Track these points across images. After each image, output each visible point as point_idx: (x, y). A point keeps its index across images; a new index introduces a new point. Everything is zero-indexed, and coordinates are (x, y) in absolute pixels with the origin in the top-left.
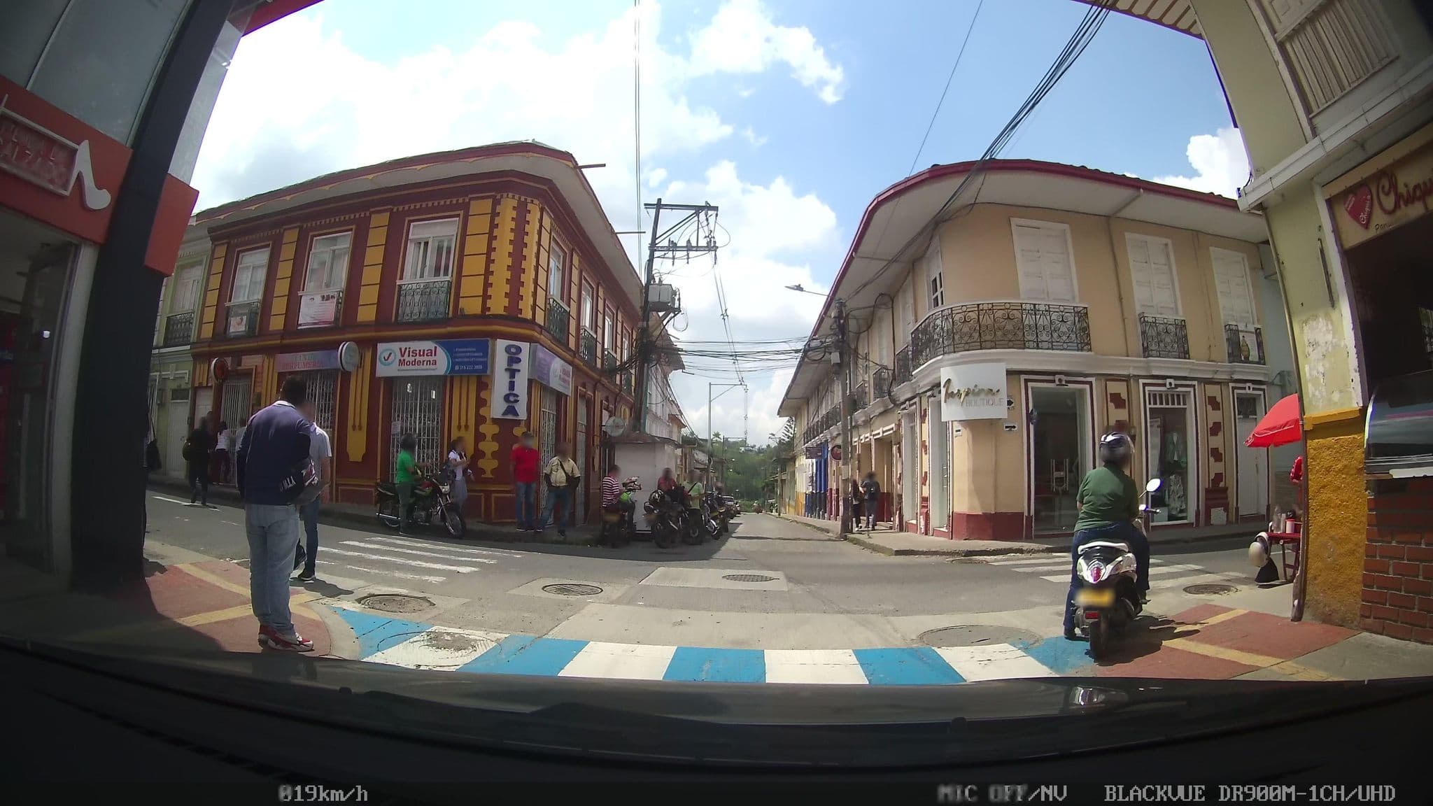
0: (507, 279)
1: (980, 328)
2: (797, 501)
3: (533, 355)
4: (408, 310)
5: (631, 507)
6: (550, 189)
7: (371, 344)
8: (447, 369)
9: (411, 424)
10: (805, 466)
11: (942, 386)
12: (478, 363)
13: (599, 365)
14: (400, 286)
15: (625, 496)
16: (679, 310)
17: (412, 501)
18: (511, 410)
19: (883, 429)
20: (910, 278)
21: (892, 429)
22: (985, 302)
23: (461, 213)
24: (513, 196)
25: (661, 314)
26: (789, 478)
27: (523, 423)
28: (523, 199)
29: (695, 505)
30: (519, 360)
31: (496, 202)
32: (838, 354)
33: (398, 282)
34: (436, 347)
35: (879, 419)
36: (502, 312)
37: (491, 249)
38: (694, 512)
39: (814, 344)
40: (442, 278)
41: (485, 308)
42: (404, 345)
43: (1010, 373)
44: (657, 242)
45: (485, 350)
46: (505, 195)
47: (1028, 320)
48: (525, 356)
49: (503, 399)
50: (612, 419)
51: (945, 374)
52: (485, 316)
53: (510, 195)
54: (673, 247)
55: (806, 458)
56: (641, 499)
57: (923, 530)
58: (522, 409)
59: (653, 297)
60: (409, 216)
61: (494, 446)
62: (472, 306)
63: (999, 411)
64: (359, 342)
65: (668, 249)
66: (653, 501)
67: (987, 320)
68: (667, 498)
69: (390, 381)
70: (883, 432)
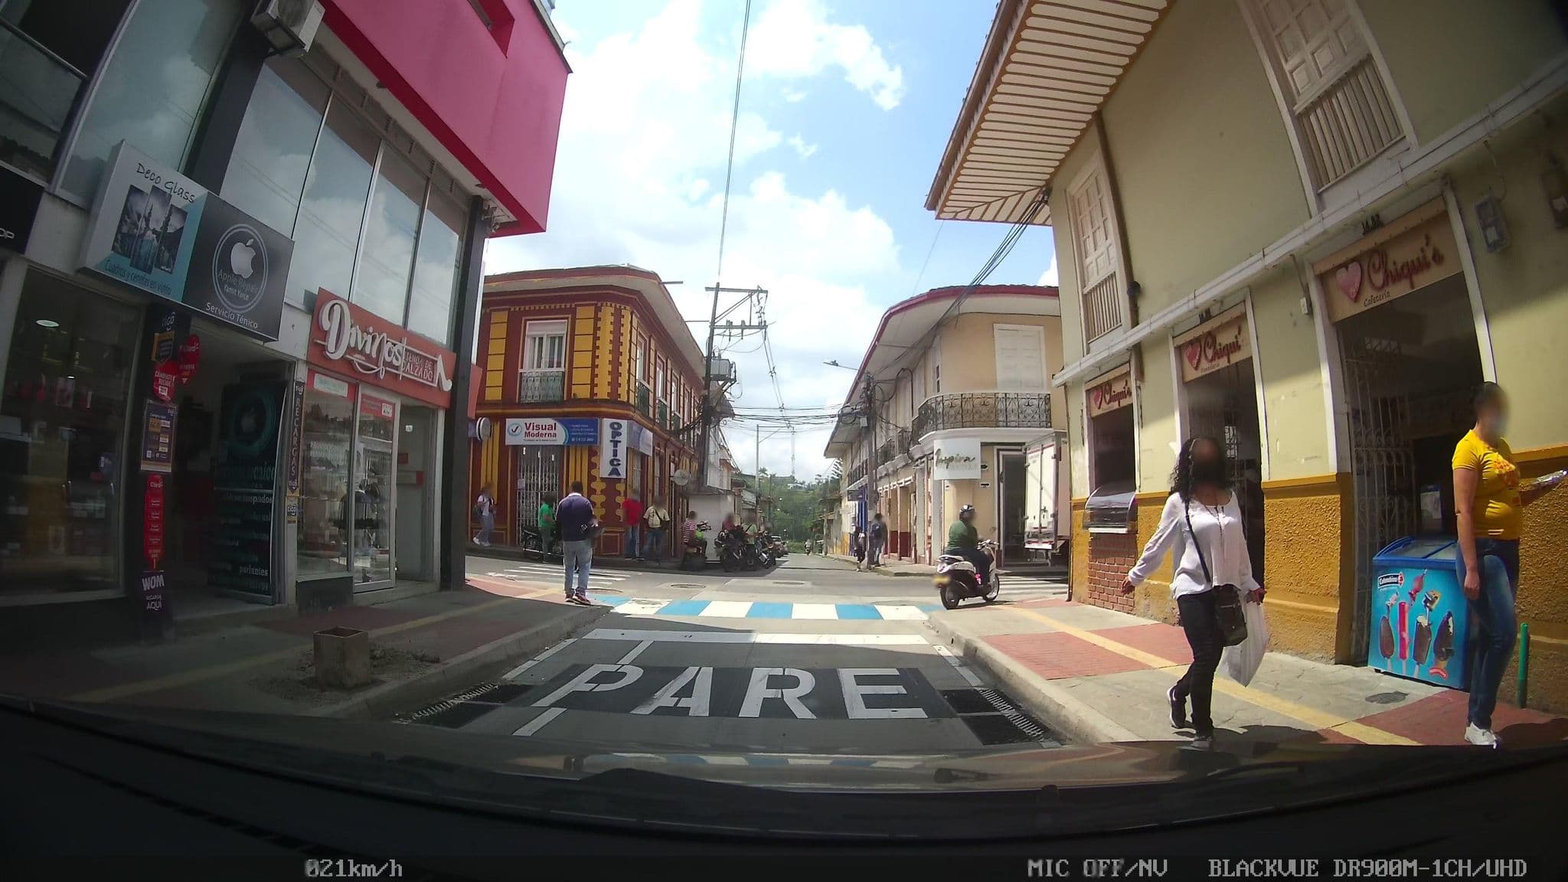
0: (609, 371)
1: (962, 412)
2: (842, 541)
3: (630, 428)
4: (530, 394)
5: (704, 543)
6: (639, 298)
7: (500, 419)
8: (565, 440)
9: (534, 481)
10: (849, 509)
11: (935, 452)
12: (590, 437)
13: (668, 428)
14: (521, 373)
15: (699, 534)
16: (735, 380)
17: (551, 539)
18: (615, 471)
19: (905, 480)
20: (922, 360)
21: (910, 480)
22: (967, 393)
23: (570, 316)
24: (611, 306)
25: (721, 383)
26: (836, 518)
27: (622, 480)
28: (618, 307)
29: (752, 542)
30: (620, 434)
31: (598, 310)
32: (865, 419)
33: (520, 371)
34: (555, 424)
35: (903, 470)
36: (606, 397)
37: (595, 348)
38: (750, 546)
39: (845, 411)
40: (555, 369)
41: (593, 394)
42: (528, 421)
43: (983, 445)
44: (716, 321)
45: (596, 428)
46: (605, 304)
47: (1001, 406)
48: (624, 430)
49: (609, 465)
50: (678, 471)
51: (937, 445)
52: (592, 400)
53: (609, 304)
54: (730, 325)
55: (849, 500)
56: (711, 537)
57: (928, 562)
58: (622, 469)
59: (714, 371)
60: (525, 316)
61: (603, 498)
62: (583, 392)
63: (975, 473)
64: (490, 416)
65: (725, 327)
66: (721, 538)
67: (968, 407)
68: (731, 536)
69: (517, 449)
70: (905, 482)
